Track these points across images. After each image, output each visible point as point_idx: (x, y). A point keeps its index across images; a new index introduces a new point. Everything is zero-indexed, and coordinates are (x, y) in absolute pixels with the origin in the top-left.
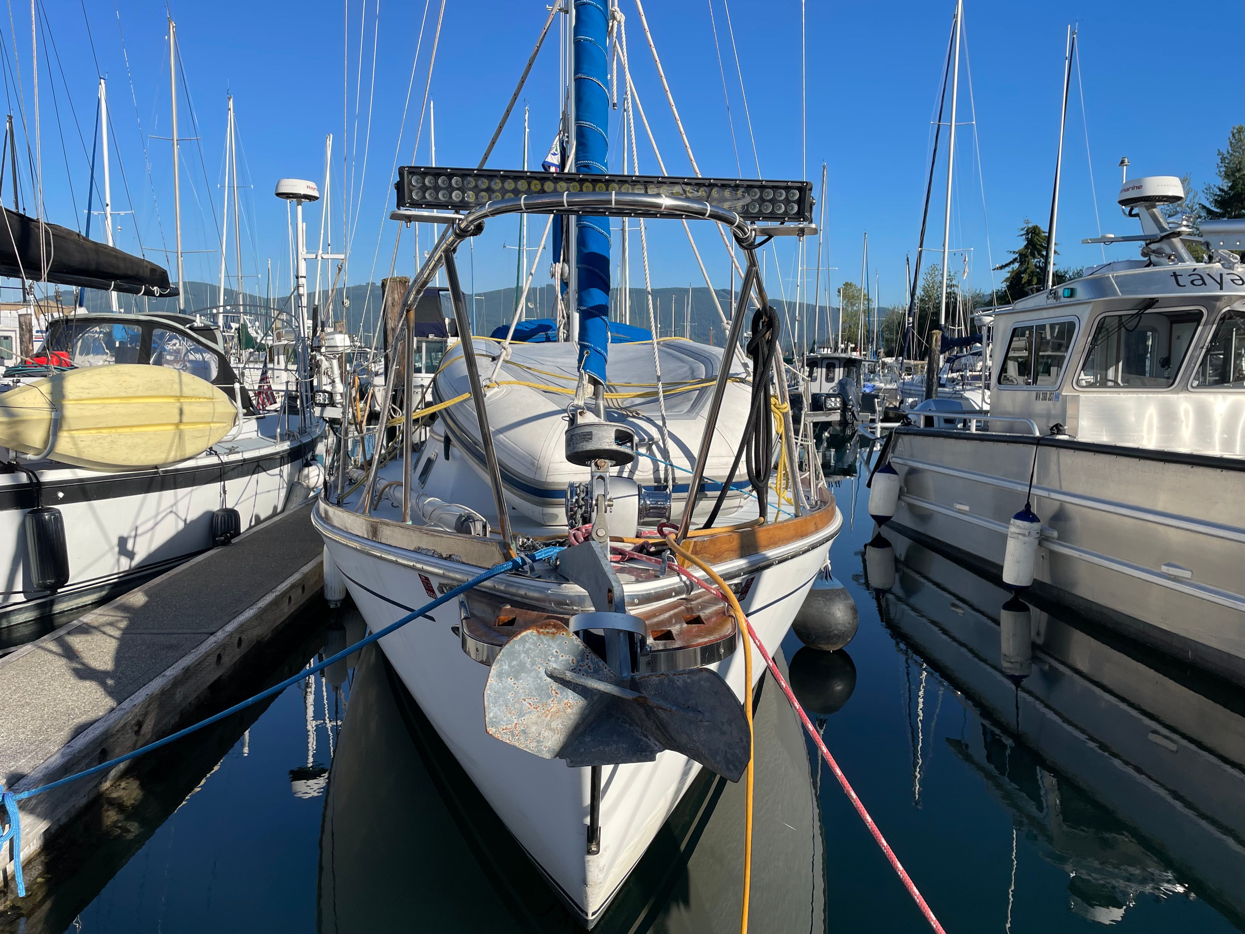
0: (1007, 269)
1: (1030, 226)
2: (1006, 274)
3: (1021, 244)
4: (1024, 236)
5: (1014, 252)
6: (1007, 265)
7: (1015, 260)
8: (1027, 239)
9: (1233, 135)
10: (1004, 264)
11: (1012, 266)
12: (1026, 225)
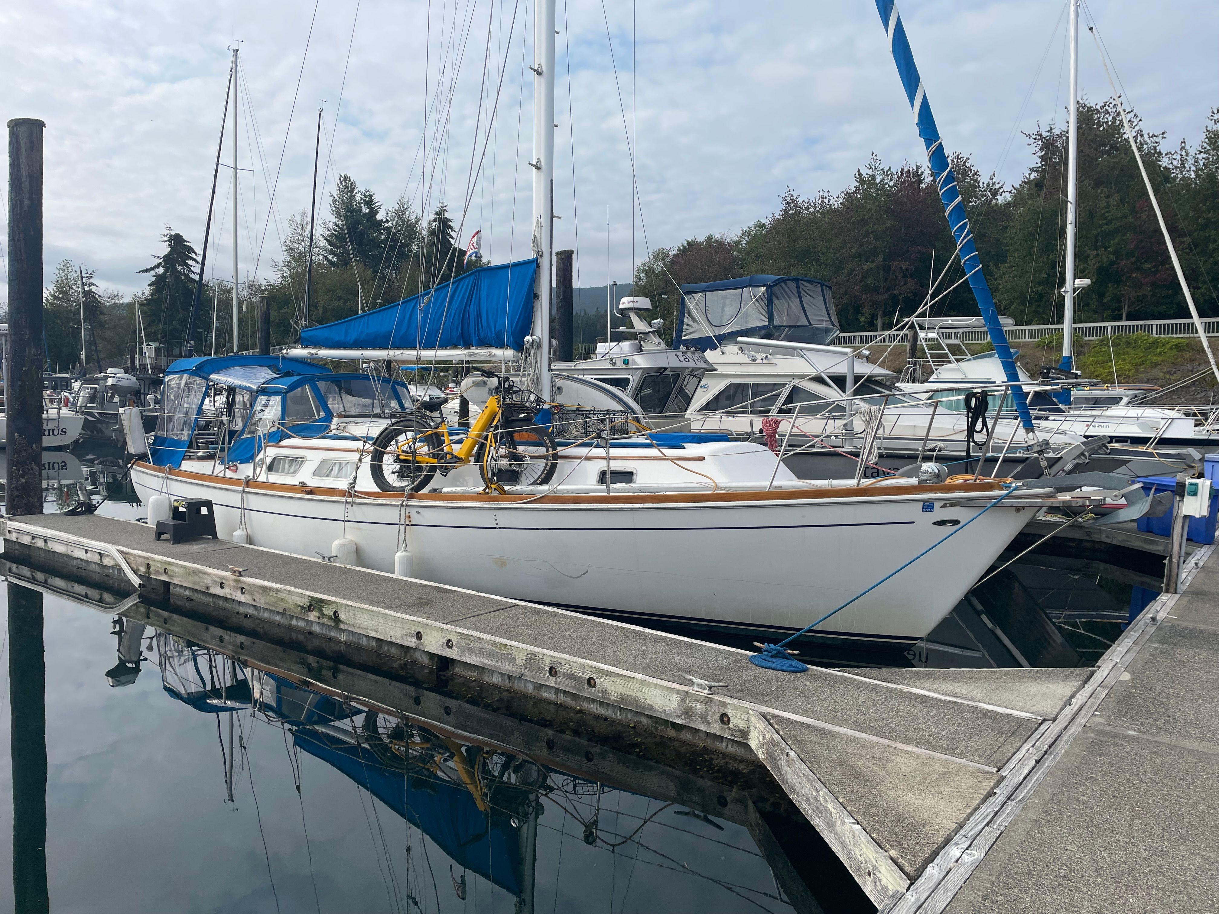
0: (152, 273)
1: (173, 233)
2: (150, 277)
3: (164, 250)
4: (167, 243)
5: (158, 257)
6: (151, 269)
7: (159, 265)
8: (170, 245)
9: (341, 182)
10: (149, 268)
11: (157, 270)
12: (168, 232)
